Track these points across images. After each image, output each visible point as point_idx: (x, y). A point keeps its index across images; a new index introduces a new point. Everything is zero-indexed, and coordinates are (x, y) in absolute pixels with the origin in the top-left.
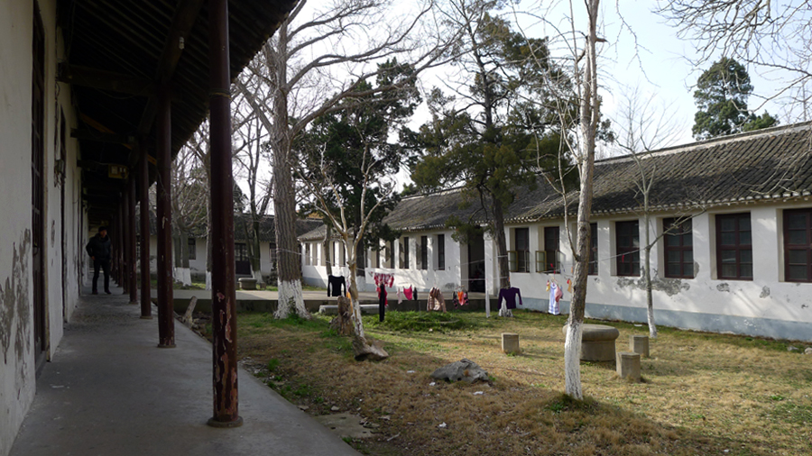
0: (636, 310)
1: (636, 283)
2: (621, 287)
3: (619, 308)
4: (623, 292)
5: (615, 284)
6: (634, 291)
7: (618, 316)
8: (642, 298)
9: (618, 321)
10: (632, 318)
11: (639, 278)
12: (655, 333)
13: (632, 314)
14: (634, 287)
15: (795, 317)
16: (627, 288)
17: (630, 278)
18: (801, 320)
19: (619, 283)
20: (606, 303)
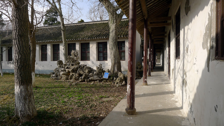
0: (11, 70)
1: (11, 63)
2: (8, 64)
3: (7, 70)
4: (9, 65)
5: (7, 63)
6: (11, 65)
7: (7, 72)
8: (13, 67)
9: (7, 73)
10: (11, 72)
11: (12, 62)
12: (2, 75)
13: (10, 71)
14: (11, 64)
15: (42, 69)
16: (10, 64)
17: (10, 62)
18: (43, 69)
19: (8, 63)
20: (5, 69)
